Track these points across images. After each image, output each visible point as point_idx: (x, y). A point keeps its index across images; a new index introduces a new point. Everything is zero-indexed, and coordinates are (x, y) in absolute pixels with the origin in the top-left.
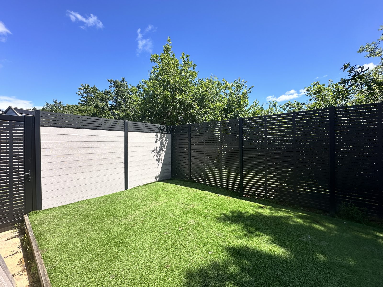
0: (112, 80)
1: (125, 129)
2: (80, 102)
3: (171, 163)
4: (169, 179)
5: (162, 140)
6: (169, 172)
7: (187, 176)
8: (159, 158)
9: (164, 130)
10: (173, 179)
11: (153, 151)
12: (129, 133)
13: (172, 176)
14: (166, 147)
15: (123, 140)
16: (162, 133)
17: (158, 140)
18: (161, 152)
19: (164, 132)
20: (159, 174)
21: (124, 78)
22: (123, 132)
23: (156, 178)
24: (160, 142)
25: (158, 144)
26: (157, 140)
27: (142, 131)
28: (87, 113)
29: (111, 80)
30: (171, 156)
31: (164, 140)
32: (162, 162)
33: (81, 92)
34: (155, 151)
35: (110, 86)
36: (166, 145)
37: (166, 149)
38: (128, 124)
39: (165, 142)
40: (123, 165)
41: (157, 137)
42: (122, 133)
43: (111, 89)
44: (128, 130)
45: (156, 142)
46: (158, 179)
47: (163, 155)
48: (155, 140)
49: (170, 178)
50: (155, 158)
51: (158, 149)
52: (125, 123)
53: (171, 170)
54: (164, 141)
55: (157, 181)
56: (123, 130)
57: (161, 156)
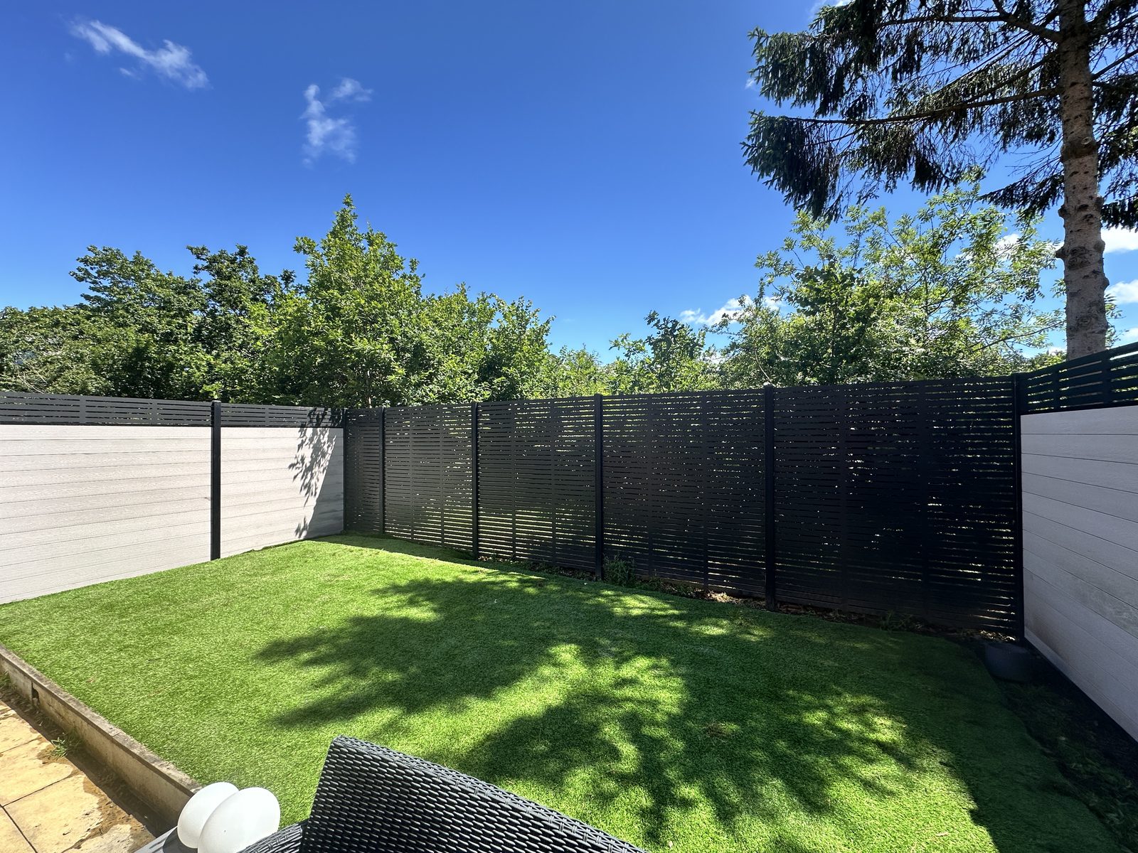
0: (204, 249)
1: (213, 423)
2: (87, 303)
3: (342, 496)
4: (337, 535)
5: (319, 440)
6: (336, 518)
7: (377, 524)
8: (309, 483)
9: (323, 418)
10: (346, 535)
11: (292, 466)
12: (225, 432)
13: (345, 527)
14: (328, 457)
15: (208, 446)
16: (318, 426)
17: (307, 441)
18: (316, 469)
19: (322, 424)
20: (308, 522)
21: (246, 248)
22: (209, 429)
23: (298, 531)
24: (312, 446)
25: (307, 452)
26: (303, 442)
27: (260, 423)
28: (115, 346)
29: (200, 247)
30: (342, 480)
31: (322, 441)
32: (318, 491)
33: (90, 271)
34: (298, 465)
35: (196, 268)
36: (330, 452)
37: (329, 461)
38: (222, 409)
39: (326, 445)
40: (208, 504)
41: (304, 435)
42: (207, 432)
43: (198, 277)
44: (222, 423)
45: (300, 446)
46: (304, 534)
47: (322, 477)
48: (300, 442)
49: (339, 532)
50: (299, 482)
51: (307, 461)
52: (213, 408)
53: (341, 514)
54: (324, 443)
55: (302, 538)
56: (210, 423)
57: (315, 478)
